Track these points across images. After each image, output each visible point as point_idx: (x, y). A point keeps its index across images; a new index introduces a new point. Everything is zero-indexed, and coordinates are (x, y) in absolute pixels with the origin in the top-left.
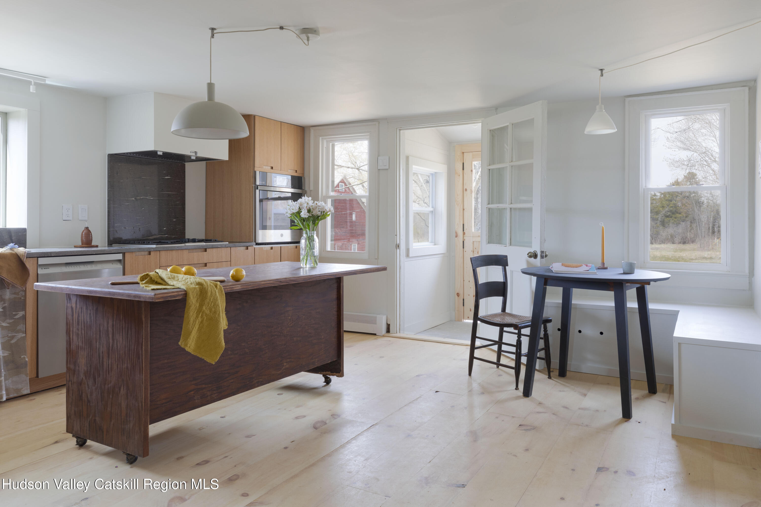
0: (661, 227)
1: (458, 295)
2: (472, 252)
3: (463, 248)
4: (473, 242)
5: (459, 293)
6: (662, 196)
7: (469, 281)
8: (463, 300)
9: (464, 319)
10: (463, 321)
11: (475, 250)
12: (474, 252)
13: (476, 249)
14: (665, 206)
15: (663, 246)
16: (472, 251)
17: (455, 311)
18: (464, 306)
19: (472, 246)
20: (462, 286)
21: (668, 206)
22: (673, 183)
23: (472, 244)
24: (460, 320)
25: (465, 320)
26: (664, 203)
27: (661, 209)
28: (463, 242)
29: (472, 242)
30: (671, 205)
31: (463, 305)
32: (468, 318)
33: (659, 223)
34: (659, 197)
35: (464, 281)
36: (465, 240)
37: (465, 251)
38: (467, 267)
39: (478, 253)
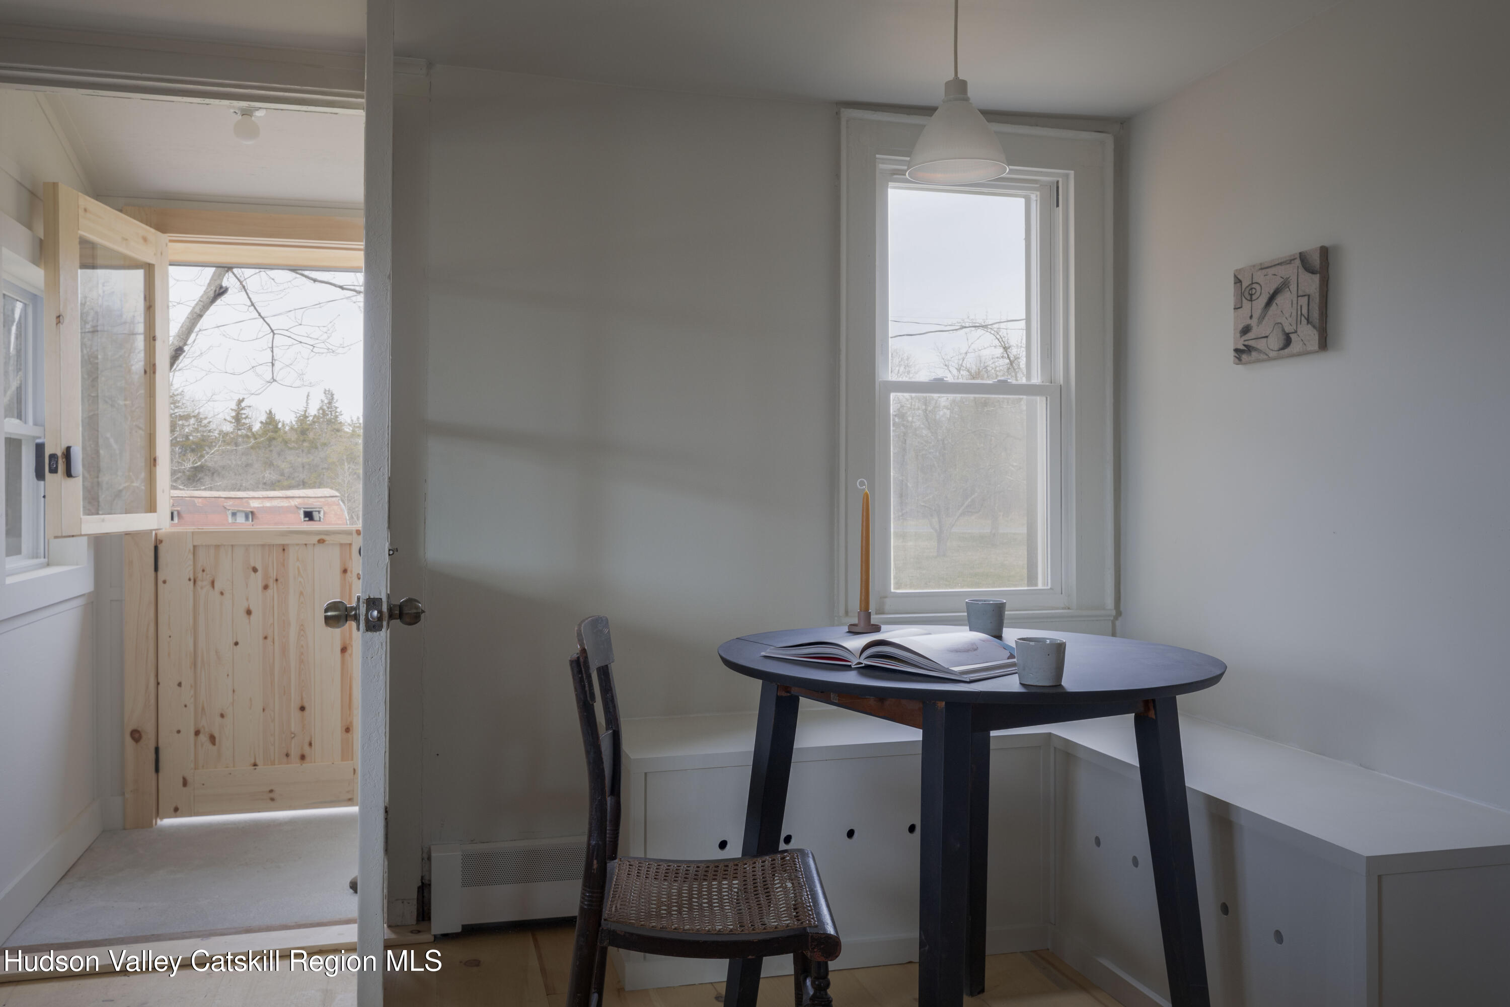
1: (137, 736)
2: (192, 581)
3: (156, 569)
4: (195, 547)
5: (139, 729)
7: (180, 685)
8: (157, 750)
9: (158, 814)
10: (156, 824)
11: (200, 575)
12: (199, 583)
13: (203, 571)
16: (190, 580)
17: (123, 794)
18: (160, 774)
19: (191, 562)
20: (153, 701)
23: (191, 556)
24: (143, 823)
25: (162, 819)
28: (156, 549)
29: (192, 548)
31: (157, 770)
32: (176, 810)
35: (158, 684)
36: (161, 541)
37: (164, 582)
38: (170, 637)
39: (213, 583)
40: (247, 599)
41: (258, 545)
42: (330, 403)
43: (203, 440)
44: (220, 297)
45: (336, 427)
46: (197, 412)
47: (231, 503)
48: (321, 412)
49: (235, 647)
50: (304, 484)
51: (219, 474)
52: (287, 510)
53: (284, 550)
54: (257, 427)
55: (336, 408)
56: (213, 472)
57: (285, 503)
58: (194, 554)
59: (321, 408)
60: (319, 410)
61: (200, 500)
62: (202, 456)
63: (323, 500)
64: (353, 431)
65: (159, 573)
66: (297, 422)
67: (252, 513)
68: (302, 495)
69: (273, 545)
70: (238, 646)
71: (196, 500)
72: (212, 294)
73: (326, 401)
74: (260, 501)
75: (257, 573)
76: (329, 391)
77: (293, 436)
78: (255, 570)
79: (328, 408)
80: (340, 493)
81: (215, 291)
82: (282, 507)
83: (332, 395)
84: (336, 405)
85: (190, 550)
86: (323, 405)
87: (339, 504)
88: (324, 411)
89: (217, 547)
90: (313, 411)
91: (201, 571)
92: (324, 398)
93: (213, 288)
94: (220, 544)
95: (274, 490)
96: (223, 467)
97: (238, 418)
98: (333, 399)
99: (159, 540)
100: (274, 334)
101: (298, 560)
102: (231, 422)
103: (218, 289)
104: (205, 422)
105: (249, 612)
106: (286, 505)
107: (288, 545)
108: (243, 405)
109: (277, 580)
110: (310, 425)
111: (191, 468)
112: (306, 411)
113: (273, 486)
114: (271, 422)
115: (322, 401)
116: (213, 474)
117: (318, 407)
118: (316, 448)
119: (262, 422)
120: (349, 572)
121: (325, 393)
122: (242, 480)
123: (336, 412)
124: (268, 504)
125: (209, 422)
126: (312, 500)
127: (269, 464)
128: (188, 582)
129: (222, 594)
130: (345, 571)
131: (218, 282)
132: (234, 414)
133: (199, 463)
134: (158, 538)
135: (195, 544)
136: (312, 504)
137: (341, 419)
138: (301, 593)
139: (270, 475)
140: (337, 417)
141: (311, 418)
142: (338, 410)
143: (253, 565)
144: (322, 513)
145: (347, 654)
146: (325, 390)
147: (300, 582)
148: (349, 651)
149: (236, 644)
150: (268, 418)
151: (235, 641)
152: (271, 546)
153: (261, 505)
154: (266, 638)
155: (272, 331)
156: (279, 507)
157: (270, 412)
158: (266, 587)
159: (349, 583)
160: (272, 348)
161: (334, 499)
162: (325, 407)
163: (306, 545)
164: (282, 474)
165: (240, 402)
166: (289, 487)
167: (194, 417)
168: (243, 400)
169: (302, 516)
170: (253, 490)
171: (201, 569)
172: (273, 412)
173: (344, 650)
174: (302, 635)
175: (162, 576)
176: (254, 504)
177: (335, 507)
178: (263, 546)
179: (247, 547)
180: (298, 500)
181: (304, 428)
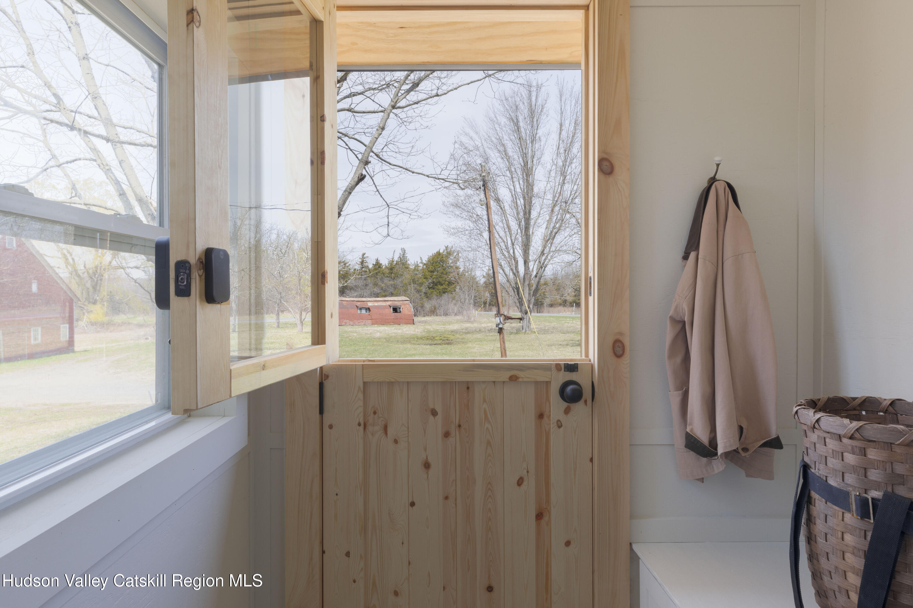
0: (425, 299)
2: (362, 428)
3: (321, 411)
4: (365, 383)
6: (425, 267)
7: (348, 554)
11: (371, 418)
12: (370, 428)
13: (375, 413)
14: (428, 277)
15: (427, 318)
16: (359, 425)
19: (361, 403)
21: (431, 277)
22: (435, 253)
23: (361, 396)
26: (427, 274)
27: (425, 280)
28: (321, 385)
29: (362, 386)
30: (434, 277)
33: (423, 295)
34: (421, 268)
35: (323, 552)
36: (327, 377)
37: (331, 427)
38: (337, 495)
39: (386, 428)
40: (425, 450)
41: (438, 382)
42: (404, 255)
43: (347, 273)
44: (361, 181)
45: (406, 266)
46: (344, 260)
47: (359, 304)
48: (399, 259)
49: (410, 507)
50: (392, 295)
51: (353, 289)
52: (384, 307)
53: (468, 388)
54: (371, 266)
55: (407, 257)
56: (351, 289)
57: (384, 304)
58: (364, 392)
59: (400, 257)
60: (398, 258)
61: (345, 302)
62: (346, 281)
63: (401, 302)
64: (415, 268)
65: (325, 415)
66: (389, 264)
67: (369, 308)
68: (391, 300)
69: (456, 382)
70: (414, 507)
71: (343, 302)
72: (356, 179)
73: (402, 254)
74: (372, 303)
75: (437, 417)
76: (403, 249)
77: (387, 271)
78: (434, 413)
79: (403, 257)
80: (409, 298)
81: (359, 177)
82: (383, 306)
83: (405, 251)
84: (407, 255)
85: (359, 387)
86: (400, 256)
87: (409, 304)
88: (401, 258)
89: (391, 384)
90: (396, 259)
91: (372, 414)
92: (401, 252)
93: (357, 175)
94: (393, 380)
95: (378, 297)
96: (356, 286)
97: (362, 263)
98: (405, 252)
99: (325, 374)
100: (389, 208)
101: (484, 401)
102: (359, 264)
103: (360, 176)
104: (347, 265)
105: (427, 466)
106: (385, 304)
107: (473, 382)
108: (365, 256)
109: (460, 426)
110: (395, 265)
111: (342, 287)
112: (393, 259)
113: (377, 295)
114: (378, 265)
115: (400, 254)
116: (351, 290)
117: (398, 257)
118: (397, 276)
119: (373, 264)
120: (545, 417)
121: (401, 250)
122: (364, 292)
123: (406, 259)
124: (376, 304)
125: (350, 265)
126: (396, 302)
127: (376, 285)
128: (358, 427)
129: (396, 441)
130: (541, 416)
131: (360, 172)
132: (360, 260)
133: (346, 284)
134: (324, 372)
135: (365, 380)
136: (397, 304)
137: (409, 262)
138: (489, 443)
139: (377, 290)
140: (407, 261)
141: (395, 262)
142: (407, 258)
143: (431, 406)
144: (401, 309)
145: (543, 522)
146: (402, 248)
147: (487, 428)
148: (546, 518)
149: (412, 504)
150: (376, 262)
151: (410, 501)
152: (453, 383)
153: (373, 305)
154: (446, 498)
155: (388, 206)
156: (381, 306)
157: (377, 260)
158: (447, 435)
159: (546, 430)
160: (388, 216)
161: (407, 302)
162: (401, 257)
163: (494, 382)
164: (382, 289)
165: (364, 254)
166: (385, 296)
167: (343, 262)
168: (365, 254)
169: (392, 310)
170: (369, 297)
171: (373, 411)
172: (379, 259)
173: (539, 516)
174: (490, 496)
175: (328, 418)
176: (370, 304)
177: (408, 306)
178: (444, 383)
179: (425, 385)
180: (390, 302)
181: (391, 268)
